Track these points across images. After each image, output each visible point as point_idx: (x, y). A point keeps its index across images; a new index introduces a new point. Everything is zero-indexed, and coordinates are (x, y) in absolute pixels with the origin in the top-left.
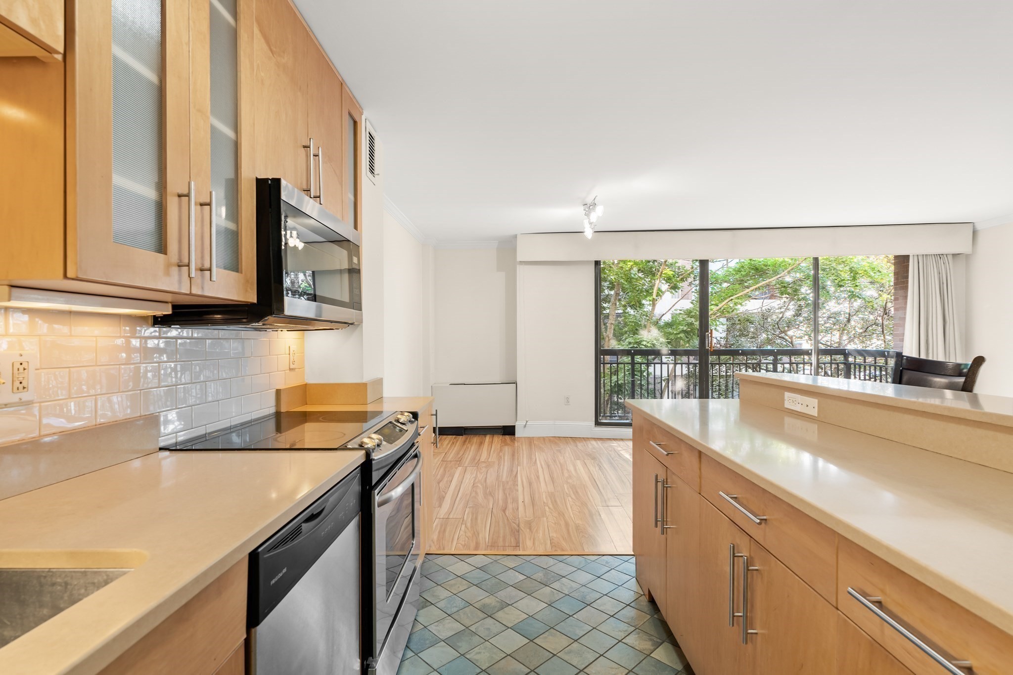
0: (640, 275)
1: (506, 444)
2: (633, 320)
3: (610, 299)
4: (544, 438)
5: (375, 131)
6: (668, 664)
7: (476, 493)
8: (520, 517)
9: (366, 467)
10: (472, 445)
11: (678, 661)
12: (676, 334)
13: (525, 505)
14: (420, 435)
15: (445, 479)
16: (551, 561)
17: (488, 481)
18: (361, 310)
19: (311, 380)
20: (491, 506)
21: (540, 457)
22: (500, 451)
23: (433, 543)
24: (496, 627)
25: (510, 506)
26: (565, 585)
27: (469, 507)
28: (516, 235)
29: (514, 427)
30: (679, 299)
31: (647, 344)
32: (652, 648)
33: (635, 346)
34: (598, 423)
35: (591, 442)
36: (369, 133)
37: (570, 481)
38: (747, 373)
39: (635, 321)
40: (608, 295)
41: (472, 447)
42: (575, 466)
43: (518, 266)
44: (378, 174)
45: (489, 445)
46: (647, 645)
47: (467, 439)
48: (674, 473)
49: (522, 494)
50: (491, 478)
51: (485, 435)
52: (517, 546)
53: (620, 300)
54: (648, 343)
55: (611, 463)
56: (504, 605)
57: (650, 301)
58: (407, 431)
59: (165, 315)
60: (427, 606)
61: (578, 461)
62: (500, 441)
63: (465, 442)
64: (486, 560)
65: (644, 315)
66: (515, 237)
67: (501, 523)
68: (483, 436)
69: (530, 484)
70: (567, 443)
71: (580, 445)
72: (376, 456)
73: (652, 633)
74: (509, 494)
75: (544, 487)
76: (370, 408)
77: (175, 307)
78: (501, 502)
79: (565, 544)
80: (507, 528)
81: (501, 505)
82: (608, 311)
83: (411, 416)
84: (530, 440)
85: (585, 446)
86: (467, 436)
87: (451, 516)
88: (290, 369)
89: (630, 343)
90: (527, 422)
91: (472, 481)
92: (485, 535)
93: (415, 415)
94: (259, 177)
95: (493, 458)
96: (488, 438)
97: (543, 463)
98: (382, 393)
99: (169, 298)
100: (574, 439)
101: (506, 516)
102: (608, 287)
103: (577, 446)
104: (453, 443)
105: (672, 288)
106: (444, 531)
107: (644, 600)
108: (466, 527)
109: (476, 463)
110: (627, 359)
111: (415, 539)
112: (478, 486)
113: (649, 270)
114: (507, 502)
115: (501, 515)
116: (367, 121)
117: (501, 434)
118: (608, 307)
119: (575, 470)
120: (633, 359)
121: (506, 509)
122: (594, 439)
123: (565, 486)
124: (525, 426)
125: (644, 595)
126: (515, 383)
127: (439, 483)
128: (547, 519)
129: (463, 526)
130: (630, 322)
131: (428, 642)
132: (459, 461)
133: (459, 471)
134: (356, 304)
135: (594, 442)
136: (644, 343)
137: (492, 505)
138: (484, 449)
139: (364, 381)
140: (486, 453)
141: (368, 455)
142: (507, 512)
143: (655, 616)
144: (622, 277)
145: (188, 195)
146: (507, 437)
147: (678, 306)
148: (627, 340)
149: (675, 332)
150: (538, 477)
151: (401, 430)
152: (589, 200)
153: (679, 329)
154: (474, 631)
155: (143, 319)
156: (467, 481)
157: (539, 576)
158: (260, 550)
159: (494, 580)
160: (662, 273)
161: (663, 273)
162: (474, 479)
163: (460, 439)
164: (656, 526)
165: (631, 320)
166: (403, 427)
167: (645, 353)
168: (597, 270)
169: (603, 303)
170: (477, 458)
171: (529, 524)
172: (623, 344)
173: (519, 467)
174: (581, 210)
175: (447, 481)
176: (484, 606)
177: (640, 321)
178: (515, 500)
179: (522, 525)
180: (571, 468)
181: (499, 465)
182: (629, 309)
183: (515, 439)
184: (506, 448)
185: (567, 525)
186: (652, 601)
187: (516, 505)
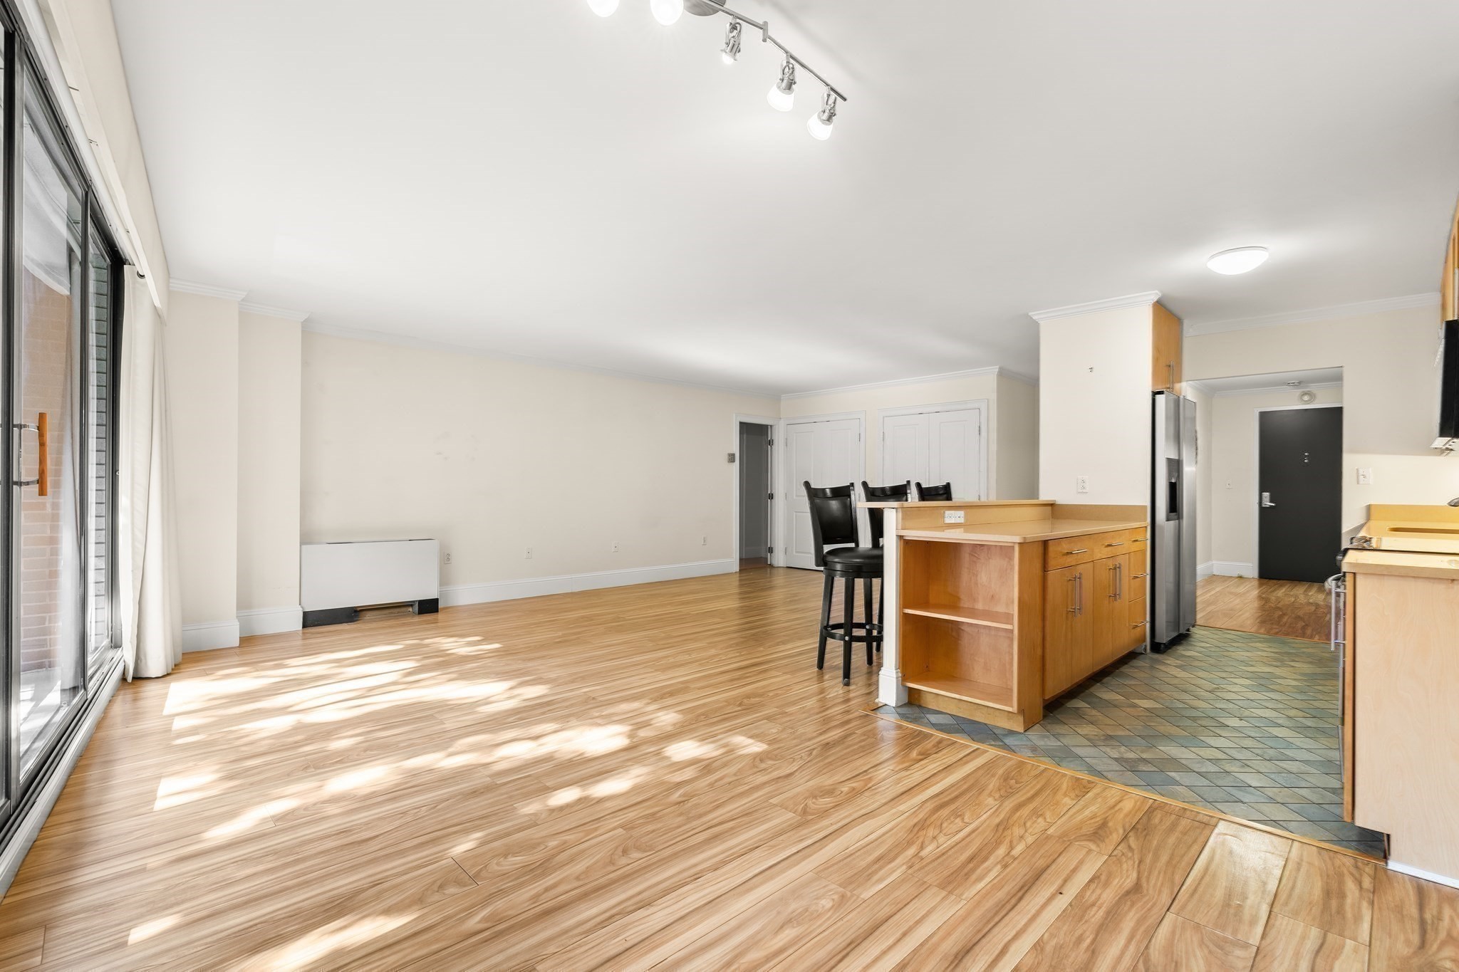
8: (1104, 858)
13: (1063, 883)
20: (1170, 917)
25: (1108, 896)
27: (1246, 946)
67: (1164, 858)
74: (1080, 940)
78: (1128, 924)
81: (1131, 914)
101: (1139, 872)
114: (1108, 913)
115: (1152, 882)
121: (1128, 893)
137: (1166, 922)
142: (1129, 883)
171: (1098, 832)
187: (1088, 893)
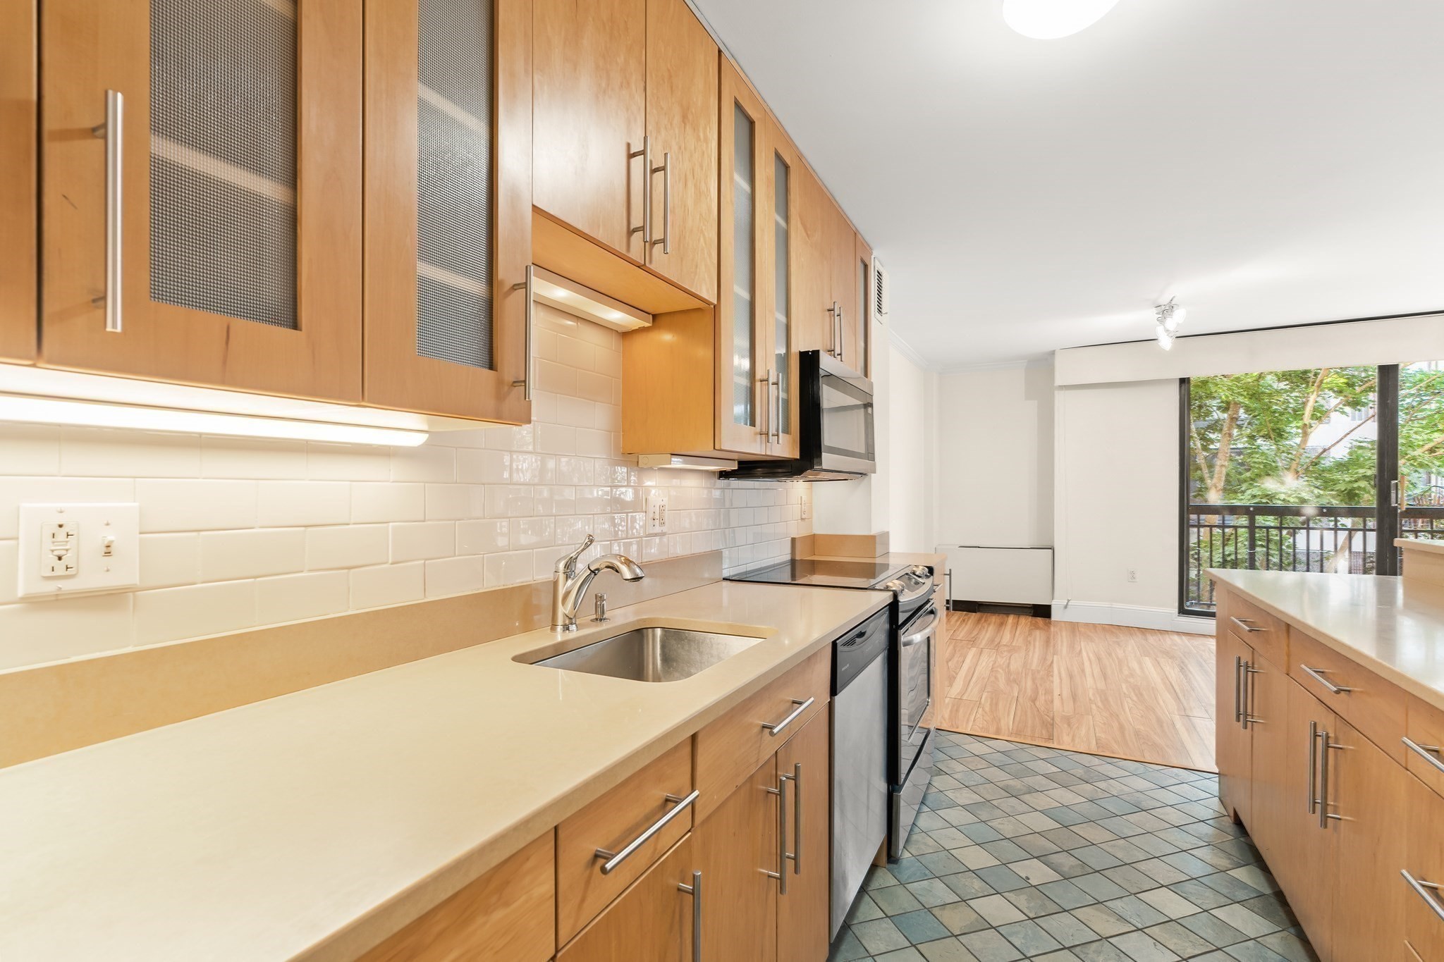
0: (1282, 385)
1: (1037, 628)
2: (1260, 460)
3: (1222, 425)
4: (1094, 625)
5: (882, 266)
6: (1249, 882)
7: (996, 678)
8: (1055, 710)
9: (893, 607)
10: (989, 624)
11: (1266, 885)
12: (1350, 482)
13: (1062, 699)
14: (935, 592)
15: (956, 659)
16: (1096, 761)
17: (1011, 667)
18: (874, 460)
19: (818, 530)
21: (1088, 649)
22: (1029, 635)
23: (945, 720)
24: (1022, 807)
25: (1042, 697)
26: (1115, 788)
28: (1054, 351)
29: (1049, 607)
30: (1361, 422)
31: (1288, 499)
32: (1230, 866)
33: (1264, 501)
34: (1182, 611)
35: (1171, 637)
36: (878, 272)
37: (1131, 680)
38: (1417, 541)
39: (1265, 461)
40: (1217, 421)
41: (989, 627)
42: (1140, 663)
43: (1056, 392)
44: (886, 313)
45: (1012, 626)
46: (1223, 862)
47: (982, 617)
48: (1260, 655)
49: (1059, 685)
50: (1016, 664)
51: (1008, 614)
52: (1051, 738)
53: (1240, 427)
54: (1289, 496)
55: (1201, 666)
56: (1031, 790)
57: (1298, 427)
58: (924, 583)
59: (733, 470)
60: (941, 775)
61: (1146, 658)
62: (1029, 624)
63: (979, 620)
64: (1010, 746)
65: (1283, 452)
66: (1053, 353)
67: (1029, 714)
68: (1005, 616)
69: (1071, 677)
70: (1131, 635)
71: (1152, 639)
72: (902, 599)
73: (1233, 853)
74: (1041, 685)
75: (1090, 682)
76: (878, 561)
77: (740, 463)
78: (1029, 692)
79: (1116, 747)
80: (1037, 719)
81: (1029, 694)
82: (1218, 445)
83: (927, 569)
84: (1074, 627)
85: (1160, 640)
86: (982, 614)
87: (965, 698)
88: (802, 519)
89: (1254, 496)
90: (1069, 601)
91: (991, 665)
92: (1008, 722)
93: (931, 570)
94: (802, 351)
95: (1019, 641)
96: (1011, 619)
97: (1091, 655)
98: (888, 548)
99: (735, 456)
100: (1143, 631)
101: (1037, 707)
102: (1219, 408)
103: (1146, 640)
104: (964, 620)
105: (1348, 404)
106: (957, 711)
107: (1228, 821)
108: (983, 710)
109: (995, 646)
110: (1244, 521)
111: (930, 697)
112: (997, 671)
113: (1301, 378)
114: (1038, 693)
115: (1029, 705)
116: (876, 260)
117: (1030, 616)
118: (1217, 440)
119: (1142, 669)
120: (1252, 521)
121: (1036, 699)
122: (1178, 633)
123: (1124, 686)
124: (1066, 607)
125: (1229, 816)
126: (1052, 548)
127: (947, 662)
128: (1093, 717)
129: (980, 710)
130: (1255, 462)
131: (944, 803)
132: (973, 642)
133: (972, 652)
134: (870, 455)
135: (1176, 638)
136: (1282, 496)
137: (1017, 693)
138: (1006, 631)
139: (873, 533)
140: (1009, 635)
141: (895, 596)
142: (1037, 703)
143: (1242, 839)
144: (1240, 394)
145: (767, 380)
146: (1040, 620)
147: (1356, 435)
148: (1249, 492)
149: (1347, 479)
150: (1083, 671)
151: (917, 583)
152: (1164, 300)
153: (1357, 473)
154: (996, 805)
155: (713, 473)
156: (984, 664)
157: (1080, 772)
158: (837, 642)
159: (1019, 766)
160: (1321, 382)
161: (1325, 381)
162: (992, 663)
163: (972, 617)
164: (1238, 720)
165: (1256, 460)
166: (920, 580)
167: (1281, 512)
168: (1183, 391)
169: (1210, 432)
170: (997, 640)
171: (1067, 720)
172: (1242, 497)
173: (1055, 656)
174: (1151, 315)
175: (958, 661)
176: (1007, 786)
177: (1274, 462)
178: (1049, 692)
179: (1057, 720)
180: (1135, 665)
181: (1027, 650)
182: (1260, 441)
183: (1050, 623)
184: (1037, 633)
185: (1122, 728)
186: (1238, 822)
187: (1050, 697)
